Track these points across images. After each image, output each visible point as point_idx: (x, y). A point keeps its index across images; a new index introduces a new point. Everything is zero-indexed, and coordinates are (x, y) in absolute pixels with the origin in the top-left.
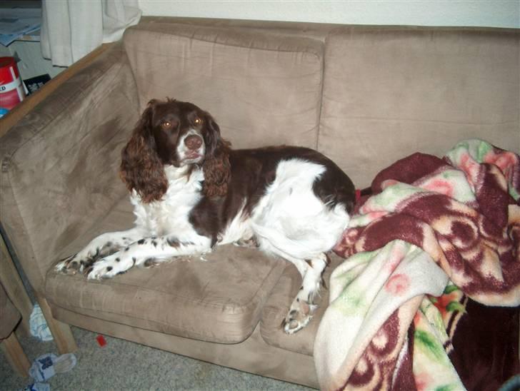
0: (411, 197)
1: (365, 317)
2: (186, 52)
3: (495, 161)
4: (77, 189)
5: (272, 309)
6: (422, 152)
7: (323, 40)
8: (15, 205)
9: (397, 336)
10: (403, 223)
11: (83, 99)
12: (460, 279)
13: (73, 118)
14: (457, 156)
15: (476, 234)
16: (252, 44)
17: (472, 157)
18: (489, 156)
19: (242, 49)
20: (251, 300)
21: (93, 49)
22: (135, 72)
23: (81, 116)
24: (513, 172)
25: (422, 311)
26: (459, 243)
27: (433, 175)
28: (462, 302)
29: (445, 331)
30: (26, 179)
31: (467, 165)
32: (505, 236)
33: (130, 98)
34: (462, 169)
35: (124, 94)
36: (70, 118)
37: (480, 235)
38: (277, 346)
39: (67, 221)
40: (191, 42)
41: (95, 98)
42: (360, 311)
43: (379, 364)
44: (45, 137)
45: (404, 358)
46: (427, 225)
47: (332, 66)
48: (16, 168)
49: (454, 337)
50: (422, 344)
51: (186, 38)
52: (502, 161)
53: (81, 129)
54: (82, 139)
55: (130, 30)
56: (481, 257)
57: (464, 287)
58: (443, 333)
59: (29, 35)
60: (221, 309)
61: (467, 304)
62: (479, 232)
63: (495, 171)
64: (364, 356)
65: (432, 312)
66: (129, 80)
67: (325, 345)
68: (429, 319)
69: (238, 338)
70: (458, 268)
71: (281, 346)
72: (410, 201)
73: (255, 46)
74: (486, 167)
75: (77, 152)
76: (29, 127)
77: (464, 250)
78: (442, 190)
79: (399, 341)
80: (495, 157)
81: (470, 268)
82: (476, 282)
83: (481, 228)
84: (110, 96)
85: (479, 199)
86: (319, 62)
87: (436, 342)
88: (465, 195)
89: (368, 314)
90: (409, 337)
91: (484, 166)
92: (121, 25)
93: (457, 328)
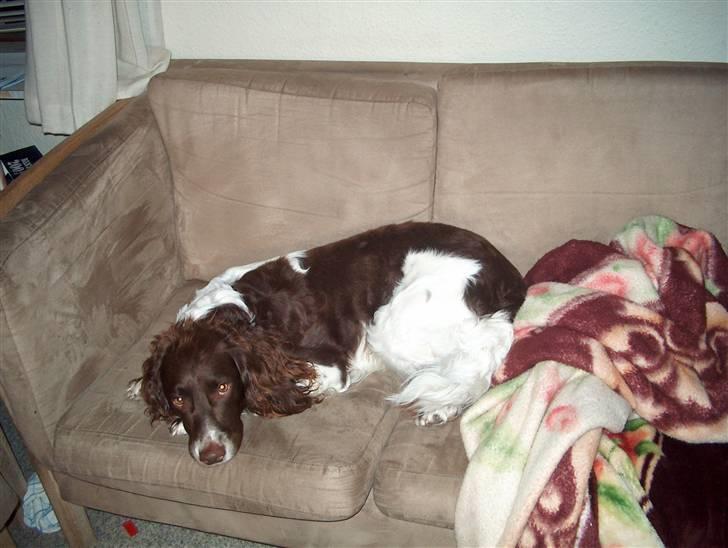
0: (568, 304)
1: (523, 470)
2: (239, 109)
3: (682, 243)
4: (94, 309)
5: (391, 465)
6: (579, 238)
7: (434, 86)
8: (10, 335)
9: (574, 492)
10: (562, 340)
11: (96, 180)
12: (649, 409)
13: (85, 207)
14: (629, 240)
15: (662, 348)
16: (335, 95)
17: (650, 239)
18: (673, 237)
19: (321, 100)
20: (361, 456)
21: (103, 108)
22: (166, 139)
23: (96, 204)
24: (707, 258)
25: (605, 457)
26: (642, 362)
27: (599, 268)
28: (656, 440)
29: (638, 483)
30: (25, 298)
31: (646, 250)
32: (703, 346)
33: (161, 176)
34: (639, 257)
35: (153, 170)
36: (81, 207)
37: (668, 349)
38: (400, 517)
39: (82, 355)
40: (247, 94)
41: (113, 177)
42: (516, 462)
43: (552, 535)
44: (48, 235)
45: (588, 524)
46: (594, 341)
47: (449, 123)
48: (10, 282)
49: (651, 491)
50: (610, 502)
51: (238, 89)
52: (691, 244)
53: (96, 221)
54: (98, 237)
55: (157, 79)
56: (674, 377)
57: (655, 420)
58: (637, 486)
59: (7, 90)
60: (321, 471)
61: (663, 443)
62: (665, 344)
63: (684, 257)
64: (529, 524)
65: (619, 457)
66: (159, 150)
67: (473, 515)
68: (616, 467)
69: (347, 512)
70: (645, 395)
71: (407, 516)
72: (567, 309)
73: (339, 95)
74: (671, 252)
75: (93, 255)
76: (25, 221)
77: (650, 371)
78: (612, 289)
79: (577, 499)
80: (682, 238)
81: (661, 394)
82: (672, 411)
83: (668, 339)
84: (133, 173)
85: (664, 298)
86: (431, 117)
87: (630, 499)
88: (645, 293)
89: (528, 466)
90: (590, 493)
91: (668, 251)
92: (144, 73)
93: (654, 478)
